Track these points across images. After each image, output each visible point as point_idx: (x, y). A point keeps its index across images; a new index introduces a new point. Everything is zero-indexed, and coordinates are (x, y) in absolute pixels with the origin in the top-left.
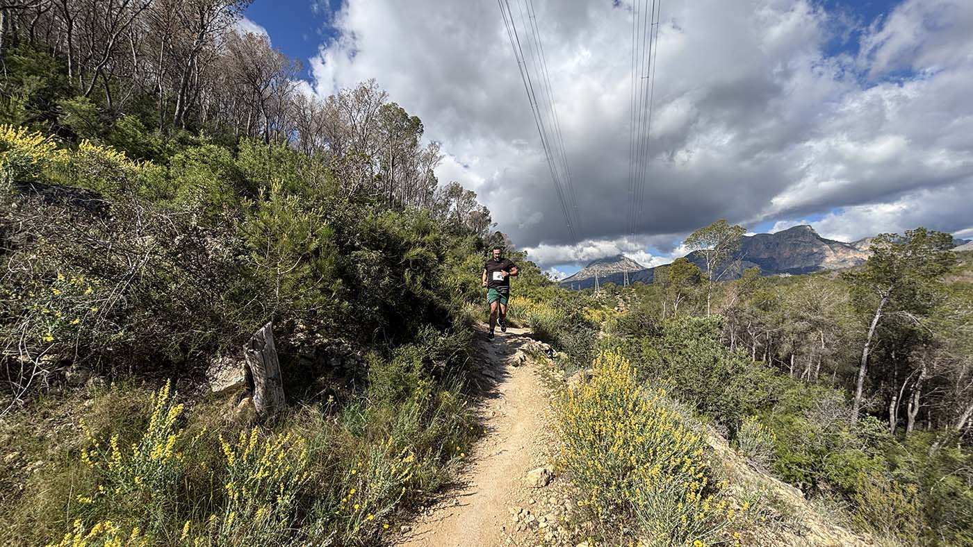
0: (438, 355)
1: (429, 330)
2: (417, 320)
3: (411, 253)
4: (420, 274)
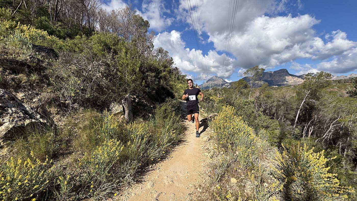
0: (172, 106)
1: (170, 98)
2: (165, 96)
3: (163, 74)
4: (165, 81)
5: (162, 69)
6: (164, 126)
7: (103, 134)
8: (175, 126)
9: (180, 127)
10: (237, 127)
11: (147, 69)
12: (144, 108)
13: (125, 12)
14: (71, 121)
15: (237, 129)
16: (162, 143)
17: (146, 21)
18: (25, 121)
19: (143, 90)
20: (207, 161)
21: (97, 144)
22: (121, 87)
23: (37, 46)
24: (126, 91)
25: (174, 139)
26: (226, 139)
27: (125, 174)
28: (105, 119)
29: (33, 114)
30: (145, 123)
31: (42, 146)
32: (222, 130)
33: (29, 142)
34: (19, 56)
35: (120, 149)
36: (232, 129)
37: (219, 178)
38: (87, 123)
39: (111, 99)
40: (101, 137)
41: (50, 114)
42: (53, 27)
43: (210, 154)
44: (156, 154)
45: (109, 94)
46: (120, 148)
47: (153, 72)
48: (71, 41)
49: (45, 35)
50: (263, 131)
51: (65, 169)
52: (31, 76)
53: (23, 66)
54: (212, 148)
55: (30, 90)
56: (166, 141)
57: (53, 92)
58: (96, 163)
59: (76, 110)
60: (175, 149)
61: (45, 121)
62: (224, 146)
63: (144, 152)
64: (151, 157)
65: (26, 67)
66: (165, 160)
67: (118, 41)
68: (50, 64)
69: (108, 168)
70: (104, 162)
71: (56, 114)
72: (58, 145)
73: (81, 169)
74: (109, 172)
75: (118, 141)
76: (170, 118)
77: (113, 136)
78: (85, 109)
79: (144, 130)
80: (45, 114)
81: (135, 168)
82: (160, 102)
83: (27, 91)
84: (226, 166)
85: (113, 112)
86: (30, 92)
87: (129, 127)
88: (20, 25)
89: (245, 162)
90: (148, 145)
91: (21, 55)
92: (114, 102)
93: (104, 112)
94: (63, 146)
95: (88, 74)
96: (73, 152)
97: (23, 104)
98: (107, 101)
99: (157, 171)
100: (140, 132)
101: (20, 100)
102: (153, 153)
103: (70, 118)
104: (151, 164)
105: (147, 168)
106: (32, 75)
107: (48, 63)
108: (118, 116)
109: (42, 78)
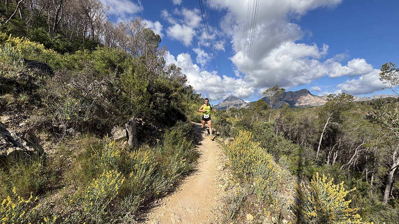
0: (183, 130)
1: (181, 122)
2: (176, 118)
3: (173, 94)
4: (176, 102)
5: (173, 88)
6: (173, 153)
7: (102, 164)
8: (186, 153)
9: (191, 154)
10: (254, 155)
11: (155, 89)
12: (151, 132)
13: (134, 25)
14: (65, 148)
15: (255, 156)
16: (170, 174)
17: (157, 35)
18: (7, 149)
19: (151, 113)
20: (221, 195)
21: (94, 176)
22: (125, 109)
23: (30, 61)
24: (131, 114)
25: (184, 168)
26: (242, 169)
27: (125, 212)
28: (105, 145)
29: (17, 141)
30: (152, 150)
31: (26, 180)
32: (238, 158)
33: (11, 175)
34: (8, 73)
35: (120, 182)
36: (249, 156)
37: (234, 214)
38: (84, 150)
39: (114, 122)
40: (99, 168)
41: (39, 141)
42: (51, 39)
43: (224, 186)
44: (163, 187)
45: (111, 117)
46: (121, 180)
47: (162, 93)
48: (71, 56)
49: (40, 48)
50: (283, 158)
51: (52, 207)
52: (19, 97)
53: (11, 85)
54: (227, 178)
55: (17, 113)
56: (174, 171)
57: (44, 115)
58: (90, 200)
59: (71, 135)
60: (186, 181)
61: (32, 150)
62: (240, 176)
63: (149, 185)
64: (156, 191)
65: (14, 85)
66: (173, 193)
67: (125, 57)
68: (43, 83)
69: (105, 205)
70: (101, 198)
71: (47, 140)
72: (46, 179)
73: (72, 207)
74: (105, 210)
75: (118, 172)
76: (181, 144)
77: (113, 166)
78: (82, 134)
79: (150, 159)
80: (33, 141)
81: (137, 205)
82: (169, 126)
83: (13, 114)
84: (241, 200)
85: (115, 137)
86: (17, 115)
87: (132, 155)
88: (11, 37)
89: (263, 195)
90: (154, 176)
91: (9, 72)
92: (117, 126)
93: (104, 138)
94: (53, 179)
95: (87, 95)
96: (63, 186)
97: (7, 129)
98: (108, 124)
99: (164, 207)
100: (146, 161)
101: (3, 124)
102: (159, 186)
103: (63, 145)
104: (156, 198)
105: (151, 204)
106: (20, 95)
107: (41, 80)
108: (121, 142)
109: (33, 98)
